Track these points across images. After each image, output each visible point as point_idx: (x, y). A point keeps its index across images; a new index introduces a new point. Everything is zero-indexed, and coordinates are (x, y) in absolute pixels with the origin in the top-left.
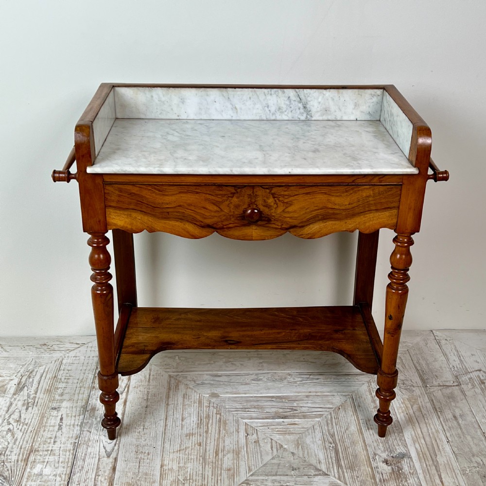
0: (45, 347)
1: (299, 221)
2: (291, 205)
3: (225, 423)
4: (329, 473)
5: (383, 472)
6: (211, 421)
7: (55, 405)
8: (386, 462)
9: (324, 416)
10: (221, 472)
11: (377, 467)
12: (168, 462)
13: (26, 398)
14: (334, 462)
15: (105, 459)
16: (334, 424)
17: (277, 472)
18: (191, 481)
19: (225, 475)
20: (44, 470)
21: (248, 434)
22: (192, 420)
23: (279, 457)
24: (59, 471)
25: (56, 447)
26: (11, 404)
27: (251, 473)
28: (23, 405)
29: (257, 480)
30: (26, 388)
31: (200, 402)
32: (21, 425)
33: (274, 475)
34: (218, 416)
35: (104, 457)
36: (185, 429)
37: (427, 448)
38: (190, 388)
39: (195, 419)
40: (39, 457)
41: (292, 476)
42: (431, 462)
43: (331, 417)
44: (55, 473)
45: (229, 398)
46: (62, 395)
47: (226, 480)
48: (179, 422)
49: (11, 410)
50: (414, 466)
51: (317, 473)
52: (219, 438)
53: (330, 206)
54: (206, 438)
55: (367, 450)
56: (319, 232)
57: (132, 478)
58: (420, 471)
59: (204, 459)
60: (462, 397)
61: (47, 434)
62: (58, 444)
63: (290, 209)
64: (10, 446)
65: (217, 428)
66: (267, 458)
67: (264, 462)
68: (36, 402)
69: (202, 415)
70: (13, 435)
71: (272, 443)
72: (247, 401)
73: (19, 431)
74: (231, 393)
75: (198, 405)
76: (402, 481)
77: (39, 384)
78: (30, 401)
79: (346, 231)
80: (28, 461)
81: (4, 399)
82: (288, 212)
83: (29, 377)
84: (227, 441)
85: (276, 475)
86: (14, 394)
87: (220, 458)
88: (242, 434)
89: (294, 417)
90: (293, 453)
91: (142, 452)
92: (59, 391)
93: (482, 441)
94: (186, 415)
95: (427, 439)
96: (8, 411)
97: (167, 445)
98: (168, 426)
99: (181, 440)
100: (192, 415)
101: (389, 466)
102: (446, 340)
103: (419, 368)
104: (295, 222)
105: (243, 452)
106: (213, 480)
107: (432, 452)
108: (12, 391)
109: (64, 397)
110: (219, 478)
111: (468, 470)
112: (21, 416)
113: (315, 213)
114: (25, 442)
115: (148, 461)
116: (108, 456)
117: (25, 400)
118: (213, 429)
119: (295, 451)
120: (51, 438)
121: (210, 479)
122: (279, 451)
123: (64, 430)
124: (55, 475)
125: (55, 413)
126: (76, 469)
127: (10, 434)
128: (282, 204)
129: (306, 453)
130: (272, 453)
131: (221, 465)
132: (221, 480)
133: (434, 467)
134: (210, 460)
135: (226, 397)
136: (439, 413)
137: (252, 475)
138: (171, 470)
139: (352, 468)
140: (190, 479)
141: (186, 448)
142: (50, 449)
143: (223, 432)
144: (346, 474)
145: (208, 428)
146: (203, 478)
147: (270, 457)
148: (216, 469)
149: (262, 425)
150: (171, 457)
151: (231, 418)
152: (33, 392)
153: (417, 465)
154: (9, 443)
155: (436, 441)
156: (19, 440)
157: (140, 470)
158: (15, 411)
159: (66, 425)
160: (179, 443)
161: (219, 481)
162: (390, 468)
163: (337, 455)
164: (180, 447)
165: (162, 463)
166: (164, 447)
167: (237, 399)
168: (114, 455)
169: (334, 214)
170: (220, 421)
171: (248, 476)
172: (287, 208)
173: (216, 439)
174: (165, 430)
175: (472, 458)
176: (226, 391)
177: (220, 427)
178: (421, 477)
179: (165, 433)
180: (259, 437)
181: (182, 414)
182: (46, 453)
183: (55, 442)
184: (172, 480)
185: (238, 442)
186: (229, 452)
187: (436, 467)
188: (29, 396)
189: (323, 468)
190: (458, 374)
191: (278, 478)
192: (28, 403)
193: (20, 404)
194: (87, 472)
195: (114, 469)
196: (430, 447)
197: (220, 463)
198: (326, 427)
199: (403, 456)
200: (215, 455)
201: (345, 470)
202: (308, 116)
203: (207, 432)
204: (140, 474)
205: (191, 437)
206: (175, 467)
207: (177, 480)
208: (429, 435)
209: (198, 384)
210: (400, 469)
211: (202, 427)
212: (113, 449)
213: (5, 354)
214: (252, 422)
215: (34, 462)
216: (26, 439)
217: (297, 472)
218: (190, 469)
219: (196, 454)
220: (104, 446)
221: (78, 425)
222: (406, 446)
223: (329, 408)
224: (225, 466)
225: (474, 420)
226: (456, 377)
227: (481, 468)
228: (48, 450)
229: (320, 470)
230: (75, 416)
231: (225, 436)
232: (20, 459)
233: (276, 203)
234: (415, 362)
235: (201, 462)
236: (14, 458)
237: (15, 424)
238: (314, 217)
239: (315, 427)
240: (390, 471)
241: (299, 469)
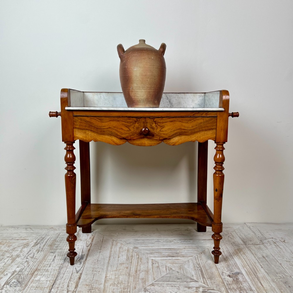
0: (52, 229)
1: (168, 136)
2: (164, 127)
3: (141, 259)
4: (198, 281)
5: (228, 280)
6: (133, 258)
7: (52, 251)
8: (229, 276)
9: (194, 256)
10: (138, 280)
11: (225, 278)
12: (109, 275)
13: (39, 248)
14: (201, 276)
15: (76, 274)
16: (199, 260)
17: (169, 280)
18: (121, 284)
19: (140, 281)
20: (41, 278)
21: (153, 264)
22: (123, 258)
23: (170, 273)
24: (49, 279)
25: (50, 269)
26: (30, 251)
27: (155, 280)
28: (36, 251)
29: (158, 284)
30: (39, 244)
31: (128, 250)
32: (33, 259)
33: (167, 282)
34: (137, 256)
35: (75, 273)
36: (119, 261)
37: (251, 270)
38: (123, 245)
39: (125, 257)
40: (40, 273)
41: (177, 282)
42: (254, 276)
43: (198, 257)
44: (47, 280)
45: (143, 249)
46: (57, 247)
47: (141, 283)
48: (117, 259)
49: (29, 253)
50: (245, 278)
51: (191, 281)
52: (137, 266)
53: (183, 128)
54: (131, 265)
55: (218, 271)
56: (178, 141)
57: (89, 282)
58: (249, 280)
59: (129, 275)
60: (265, 249)
61: (46, 263)
62: (51, 267)
63: (163, 129)
64: (25, 268)
65: (137, 261)
66: (163, 274)
67: (162, 276)
68: (43, 250)
69: (129, 256)
70: (28, 263)
71: (166, 268)
72: (153, 250)
73: (32, 261)
74: (144, 247)
75: (127, 251)
76: (239, 284)
77: (46, 243)
78: (40, 249)
79: (191, 141)
80: (33, 274)
81: (27, 249)
82: (163, 131)
83: (42, 240)
84: (142, 267)
85: (169, 281)
86: (33, 247)
87: (138, 274)
88: (150, 263)
89: (178, 256)
90: (178, 272)
91: (96, 271)
92: (56, 246)
93: (280, 267)
94: (120, 255)
95: (250, 266)
96: (28, 253)
97: (109, 268)
98: (111, 260)
99: (117, 266)
100: (124, 255)
101: (231, 278)
102: (253, 226)
103: (241, 237)
104: (166, 137)
105: (151, 271)
106: (134, 284)
107: (254, 271)
108: (32, 245)
109: (58, 248)
110: (137, 283)
111: (276, 280)
112: (34, 255)
113: (176, 131)
114: (33, 266)
115: (99, 275)
116: (77, 272)
117: (37, 249)
118: (135, 261)
119: (179, 271)
120: (48, 265)
121: (132, 283)
122: (170, 271)
123: (56, 261)
124: (47, 281)
125: (52, 254)
126: (59, 278)
127: (26, 263)
128: (159, 127)
129: (185, 272)
130: (166, 272)
131: (139, 277)
132: (138, 283)
133: (256, 279)
134: (132, 275)
135: (142, 249)
136: (255, 255)
137: (155, 281)
138: (111, 279)
139: (211, 278)
140: (121, 283)
141: (120, 269)
142: (47, 269)
143: (140, 263)
144: (208, 281)
145: (132, 261)
146: (128, 282)
147: (165, 273)
148: (136, 279)
149: (161, 260)
150: (111, 273)
151: (144, 257)
152: (42, 246)
153: (247, 277)
154: (25, 267)
155: (255, 267)
156: (30, 266)
157: (94, 279)
158: (31, 253)
159: (57, 259)
160: (116, 267)
161: (137, 284)
162: (232, 279)
163: (202, 273)
164: (116, 269)
165: (106, 276)
166: (107, 269)
167: (148, 249)
168: (80, 272)
169: (185, 132)
170: (138, 258)
171: (153, 281)
172: (162, 129)
173: (136, 265)
174: (109, 261)
175: (277, 275)
176: (142, 246)
177: (138, 261)
178: (250, 283)
179: (109, 263)
180: (159, 265)
181: (119, 255)
182: (44, 271)
183: (49, 266)
184: (111, 283)
185: (148, 267)
186: (143, 271)
187: (257, 278)
188: (40, 247)
189: (195, 278)
190: (261, 240)
191: (170, 283)
192: (39, 250)
193: (34, 251)
194: (65, 279)
195: (80, 278)
196: (252, 269)
197: (138, 276)
198: (195, 261)
199: (238, 273)
200: (135, 272)
201: (207, 280)
202: (171, 106)
203: (131, 263)
204: (94, 281)
205: (123, 265)
206: (113, 277)
207: (114, 283)
208: (251, 264)
209: (127, 243)
210: (237, 279)
211: (129, 260)
212: (80, 270)
213: (32, 231)
214: (156, 259)
215: (37, 275)
216: (34, 265)
217: (180, 280)
218: (122, 278)
219: (125, 272)
220: (75, 268)
221: (63, 259)
222: (239, 269)
223: (196, 253)
224: (140, 277)
225: (274, 258)
226: (261, 241)
227: (283, 279)
228: (45, 270)
229: (193, 279)
230: (62, 256)
231: (141, 264)
232: (29, 274)
233: (156, 126)
234: (239, 235)
235: (127, 275)
236: (26, 273)
237: (30, 259)
238: (175, 134)
239: (189, 261)
240: (232, 280)
241: (181, 279)
